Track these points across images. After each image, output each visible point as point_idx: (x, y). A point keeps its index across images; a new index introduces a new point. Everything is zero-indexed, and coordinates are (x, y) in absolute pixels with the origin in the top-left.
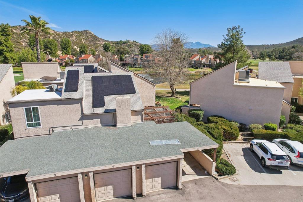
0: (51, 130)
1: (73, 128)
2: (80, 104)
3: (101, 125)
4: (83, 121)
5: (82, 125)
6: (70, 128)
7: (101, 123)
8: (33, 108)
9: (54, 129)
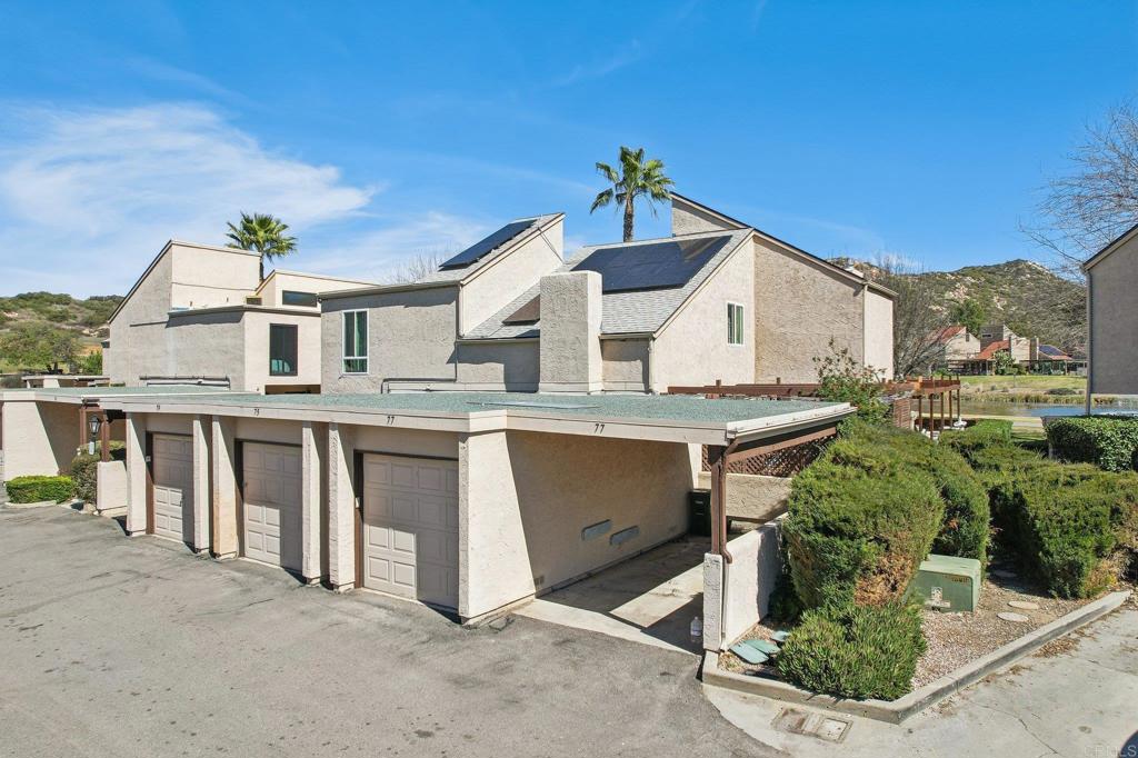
0: (385, 387)
1: (433, 386)
2: (454, 303)
3: (503, 387)
4: (459, 365)
5: (454, 381)
6: (424, 386)
7: (507, 381)
8: (359, 314)
9: (392, 385)
